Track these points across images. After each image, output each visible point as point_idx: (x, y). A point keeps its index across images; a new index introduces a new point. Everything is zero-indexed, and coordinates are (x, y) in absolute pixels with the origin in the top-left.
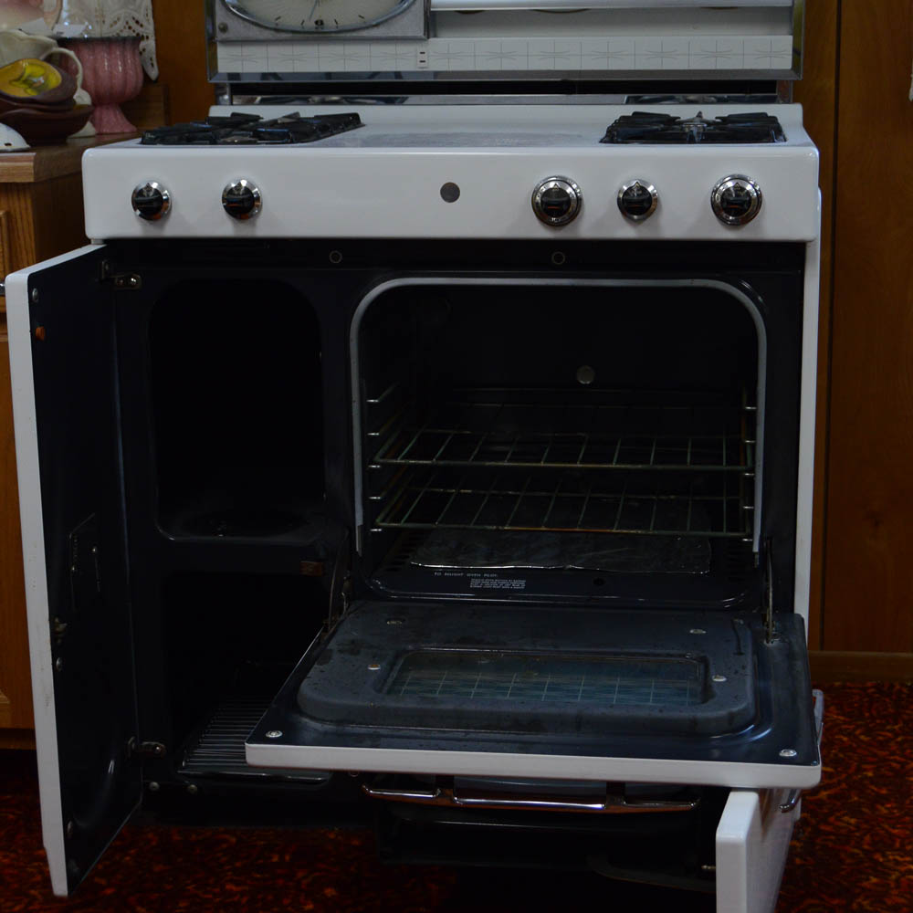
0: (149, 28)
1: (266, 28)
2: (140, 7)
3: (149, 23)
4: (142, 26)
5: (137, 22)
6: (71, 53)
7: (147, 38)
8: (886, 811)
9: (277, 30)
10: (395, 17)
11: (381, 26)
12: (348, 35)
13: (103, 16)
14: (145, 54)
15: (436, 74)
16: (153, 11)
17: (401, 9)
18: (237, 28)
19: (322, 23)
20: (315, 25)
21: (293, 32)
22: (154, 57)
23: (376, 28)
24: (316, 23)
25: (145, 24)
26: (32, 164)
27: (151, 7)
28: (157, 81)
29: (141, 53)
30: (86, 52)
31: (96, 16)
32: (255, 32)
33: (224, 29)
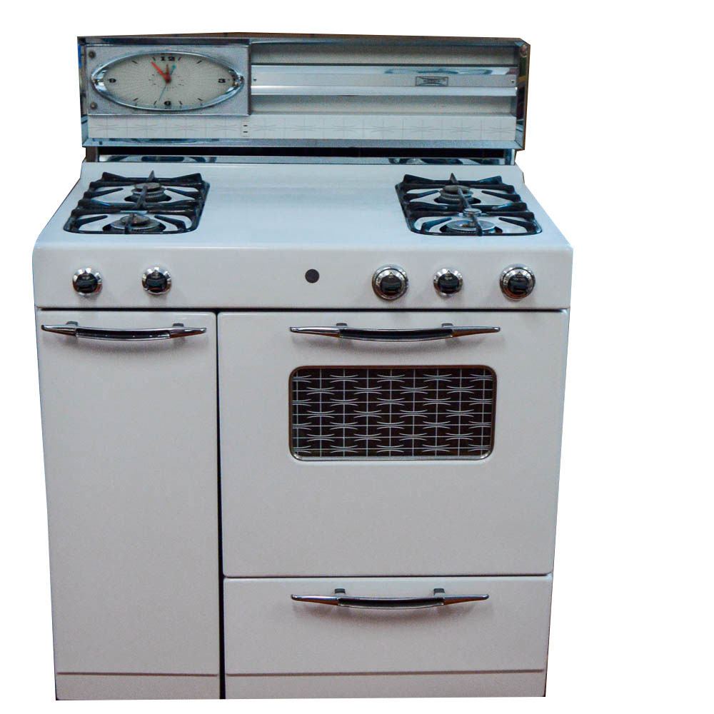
1: (127, 107)
9: (135, 109)
18: (105, 107)
19: (170, 103)
20: (164, 105)
21: (148, 110)
24: (166, 103)
32: (118, 109)
33: (94, 107)
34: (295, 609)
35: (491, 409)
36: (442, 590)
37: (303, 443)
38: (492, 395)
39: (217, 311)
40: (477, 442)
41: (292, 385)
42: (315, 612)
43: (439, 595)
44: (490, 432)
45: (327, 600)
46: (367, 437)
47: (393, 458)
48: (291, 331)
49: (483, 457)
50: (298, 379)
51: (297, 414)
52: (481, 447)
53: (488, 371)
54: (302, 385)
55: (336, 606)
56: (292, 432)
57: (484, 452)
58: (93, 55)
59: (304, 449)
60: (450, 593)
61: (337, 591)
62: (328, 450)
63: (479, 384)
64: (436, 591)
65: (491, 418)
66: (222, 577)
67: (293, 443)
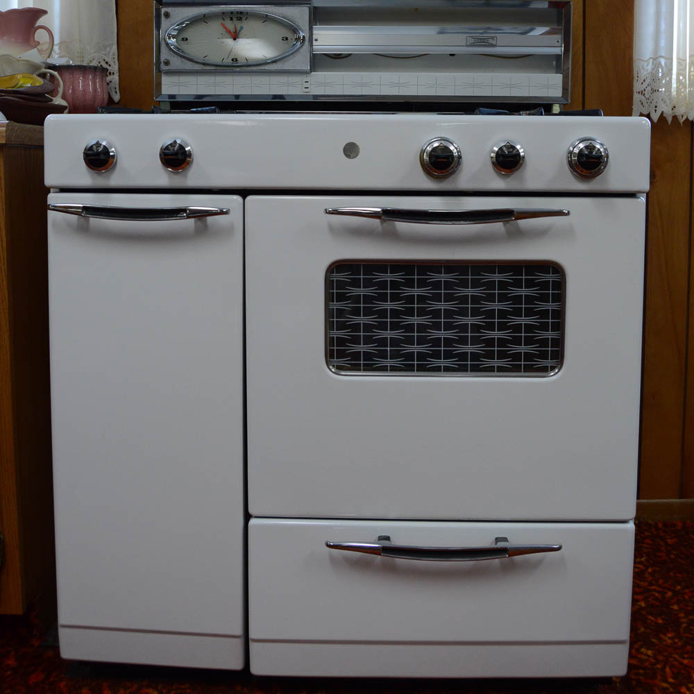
0: (114, 67)
1: (197, 63)
2: (109, 53)
3: (115, 64)
4: (110, 65)
5: (107, 63)
6: (56, 73)
7: (113, 73)
8: (669, 641)
9: (204, 64)
10: (288, 56)
11: (278, 63)
12: (255, 68)
13: (83, 57)
14: (111, 85)
15: (315, 96)
16: (118, 56)
17: (294, 50)
18: (177, 63)
19: (236, 60)
20: (231, 61)
21: (217, 66)
22: (117, 87)
23: (274, 64)
24: (233, 60)
25: (112, 64)
26: (5, 129)
27: (117, 53)
28: (118, 103)
29: (108, 84)
30: (67, 75)
31: (78, 57)
32: (189, 66)
33: (167, 63)
34: (332, 560)
35: (560, 315)
36: (505, 539)
37: (341, 354)
38: (560, 298)
39: (244, 193)
40: (543, 355)
41: (329, 284)
42: (355, 564)
43: (501, 545)
44: (559, 343)
45: (370, 548)
46: (415, 349)
47: (445, 374)
48: (327, 212)
49: (552, 374)
50: (337, 277)
51: (334, 319)
52: (549, 362)
53: (555, 269)
54: (341, 284)
55: (379, 557)
56: (329, 341)
57: (553, 368)
58: (167, 15)
59: (341, 362)
60: (515, 542)
61: (381, 538)
62: (369, 364)
63: (545, 285)
64: (498, 540)
65: (560, 326)
66: (247, 516)
67: (330, 355)
